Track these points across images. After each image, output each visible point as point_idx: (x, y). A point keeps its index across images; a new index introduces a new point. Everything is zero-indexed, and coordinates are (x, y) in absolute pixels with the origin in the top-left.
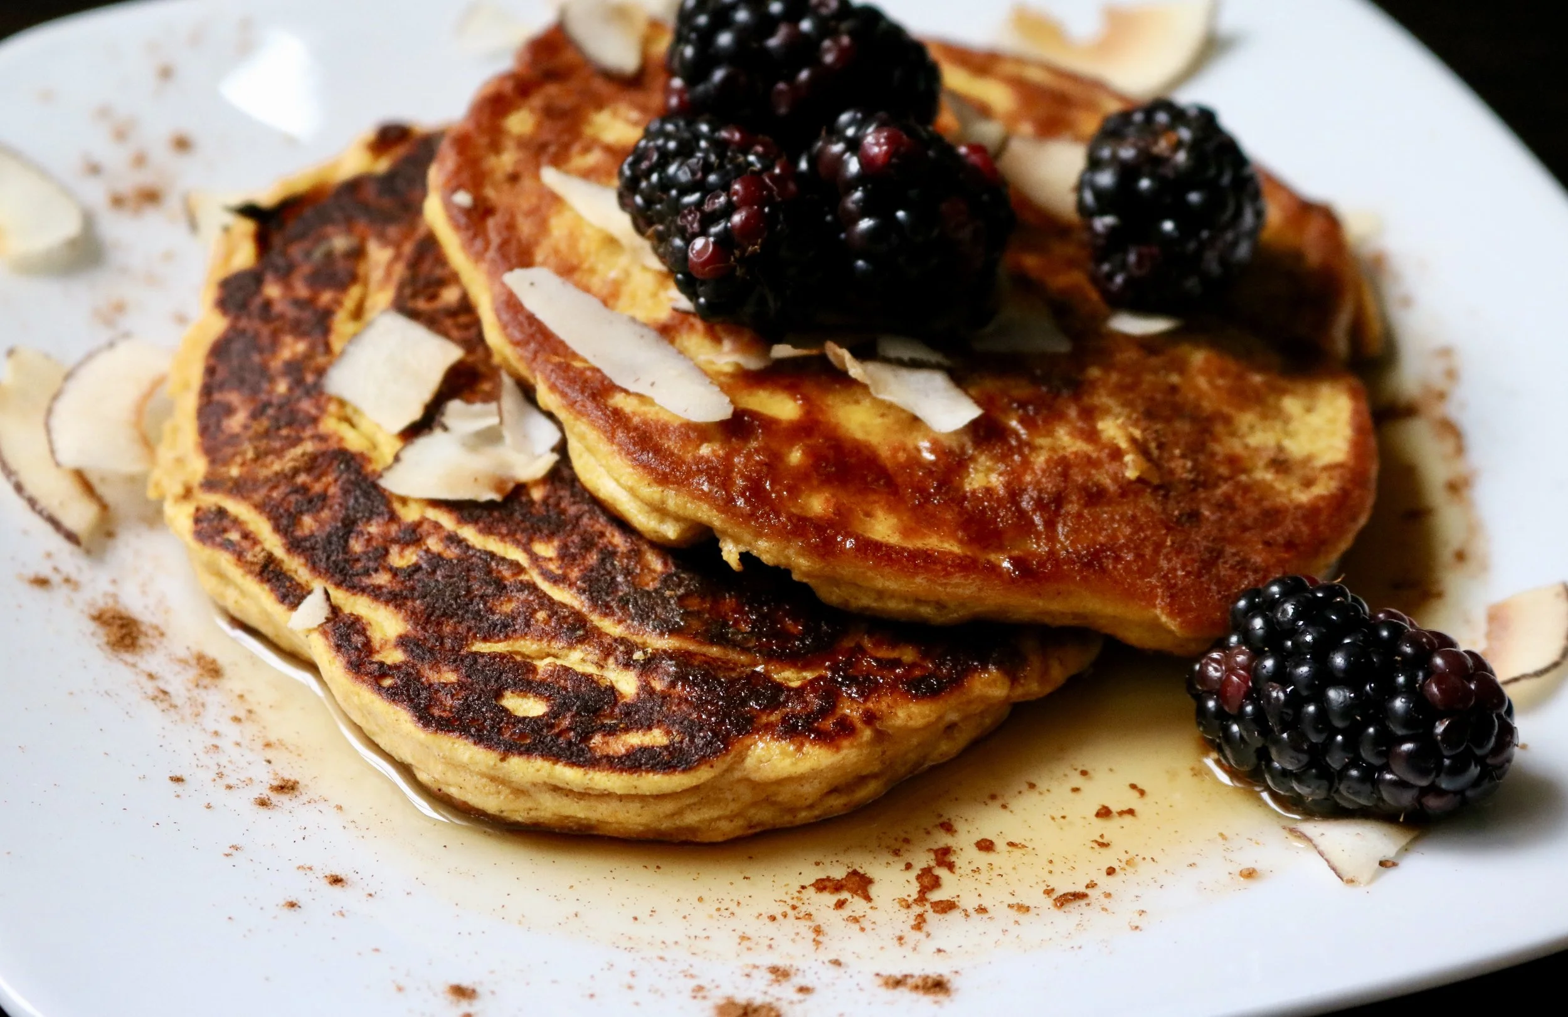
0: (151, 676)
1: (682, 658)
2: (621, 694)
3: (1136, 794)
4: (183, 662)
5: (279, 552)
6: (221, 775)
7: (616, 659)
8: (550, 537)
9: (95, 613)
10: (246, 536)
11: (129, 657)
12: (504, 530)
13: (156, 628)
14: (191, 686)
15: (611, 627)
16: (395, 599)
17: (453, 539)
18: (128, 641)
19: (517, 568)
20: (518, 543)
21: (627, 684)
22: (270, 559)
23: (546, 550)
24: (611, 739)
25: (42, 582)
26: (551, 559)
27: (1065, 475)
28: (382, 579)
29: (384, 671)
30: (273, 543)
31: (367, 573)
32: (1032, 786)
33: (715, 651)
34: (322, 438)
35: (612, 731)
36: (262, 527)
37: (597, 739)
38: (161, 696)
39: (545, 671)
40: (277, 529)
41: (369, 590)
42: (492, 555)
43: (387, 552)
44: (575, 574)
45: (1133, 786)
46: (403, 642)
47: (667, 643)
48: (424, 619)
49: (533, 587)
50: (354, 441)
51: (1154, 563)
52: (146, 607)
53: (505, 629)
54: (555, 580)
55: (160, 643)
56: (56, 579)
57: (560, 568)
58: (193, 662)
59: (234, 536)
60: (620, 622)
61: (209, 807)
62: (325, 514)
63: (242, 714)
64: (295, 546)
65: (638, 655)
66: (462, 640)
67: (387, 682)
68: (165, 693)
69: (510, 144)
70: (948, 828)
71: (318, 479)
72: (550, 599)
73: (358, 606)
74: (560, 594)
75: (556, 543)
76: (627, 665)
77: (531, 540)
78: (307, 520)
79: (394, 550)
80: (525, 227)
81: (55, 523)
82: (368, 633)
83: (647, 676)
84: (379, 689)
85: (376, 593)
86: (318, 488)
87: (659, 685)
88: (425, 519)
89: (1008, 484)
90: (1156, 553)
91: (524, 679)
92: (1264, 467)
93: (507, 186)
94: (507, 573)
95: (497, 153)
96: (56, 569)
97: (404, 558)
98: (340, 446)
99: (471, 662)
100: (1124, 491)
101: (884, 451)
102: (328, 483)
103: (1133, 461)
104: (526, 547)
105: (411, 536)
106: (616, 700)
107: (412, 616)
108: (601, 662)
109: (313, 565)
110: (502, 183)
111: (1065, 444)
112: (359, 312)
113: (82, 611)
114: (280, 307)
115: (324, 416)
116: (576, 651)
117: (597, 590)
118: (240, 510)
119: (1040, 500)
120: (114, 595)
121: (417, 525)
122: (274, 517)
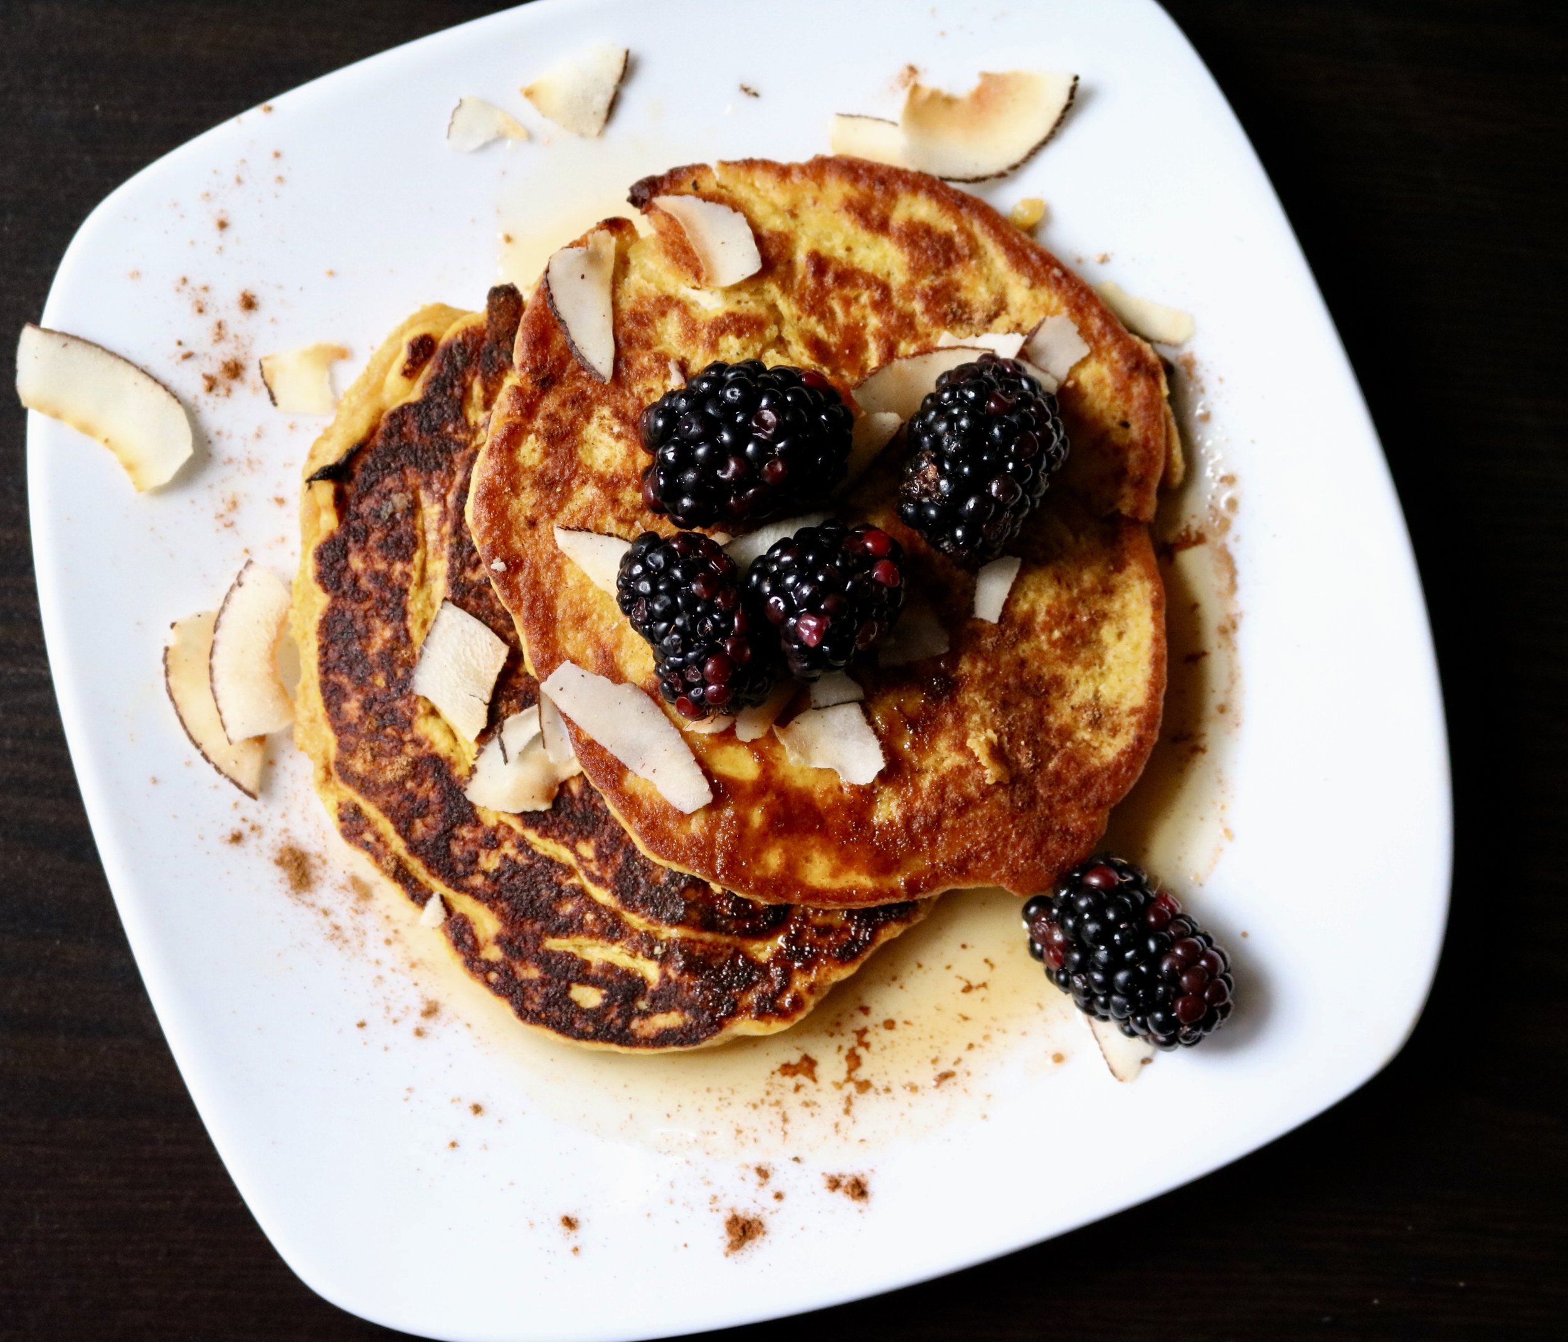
0: (326, 913)
1: (685, 946)
2: (648, 982)
3: (987, 966)
4: (344, 888)
5: (404, 853)
6: (388, 1008)
7: (643, 955)
8: (586, 839)
9: (277, 856)
10: (378, 838)
11: (307, 897)
12: (556, 833)
13: (319, 856)
14: (352, 913)
15: (636, 921)
16: (490, 899)
17: (523, 845)
18: (304, 881)
19: (570, 872)
20: (566, 844)
21: (651, 971)
22: (398, 860)
23: (587, 850)
24: (645, 1023)
25: (237, 838)
26: (591, 861)
27: (942, 798)
28: (478, 881)
29: (490, 966)
30: (398, 845)
31: (466, 876)
32: (920, 966)
33: (708, 937)
34: (417, 743)
35: (645, 1015)
36: (386, 826)
37: (635, 1024)
38: (337, 933)
39: (597, 967)
40: (398, 831)
41: (470, 891)
42: (550, 861)
43: (477, 855)
44: (609, 876)
45: (986, 961)
46: (499, 940)
47: (675, 933)
48: (513, 919)
49: (582, 892)
50: (442, 745)
51: (1004, 856)
52: (309, 836)
53: (567, 928)
54: (598, 881)
55: (325, 872)
56: (245, 829)
57: (599, 869)
58: (350, 887)
59: (369, 837)
60: (643, 916)
61: (386, 1049)
62: (429, 820)
63: (391, 936)
64: (413, 849)
65: (657, 950)
66: (539, 939)
67: (493, 976)
68: (337, 928)
69: (526, 482)
70: (865, 1010)
71: (420, 785)
72: (595, 902)
73: (464, 904)
74: (603, 896)
75: (593, 843)
76: (651, 957)
77: (575, 841)
78: (418, 824)
79: (483, 854)
80: (547, 579)
81: (239, 786)
82: (476, 932)
83: (665, 967)
84: (487, 983)
85: (474, 893)
86: (421, 794)
87: (673, 974)
88: (500, 823)
89: (904, 814)
90: (1005, 846)
91: (583, 973)
92: (1085, 728)
93: (528, 533)
94: (562, 879)
95: (517, 496)
96: (244, 820)
97: (490, 862)
98: (432, 751)
99: (546, 960)
100: (984, 796)
101: (818, 795)
102: (428, 790)
103: (991, 774)
104: (573, 849)
105: (493, 841)
106: (646, 988)
107: (503, 916)
108: (633, 956)
109: (428, 866)
110: (525, 530)
111: (944, 756)
112: (423, 581)
113: (269, 858)
114: (365, 584)
115: (416, 718)
116: (616, 948)
117: (625, 891)
118: (370, 810)
119: (926, 824)
120: (286, 831)
121: (496, 830)
122: (395, 821)
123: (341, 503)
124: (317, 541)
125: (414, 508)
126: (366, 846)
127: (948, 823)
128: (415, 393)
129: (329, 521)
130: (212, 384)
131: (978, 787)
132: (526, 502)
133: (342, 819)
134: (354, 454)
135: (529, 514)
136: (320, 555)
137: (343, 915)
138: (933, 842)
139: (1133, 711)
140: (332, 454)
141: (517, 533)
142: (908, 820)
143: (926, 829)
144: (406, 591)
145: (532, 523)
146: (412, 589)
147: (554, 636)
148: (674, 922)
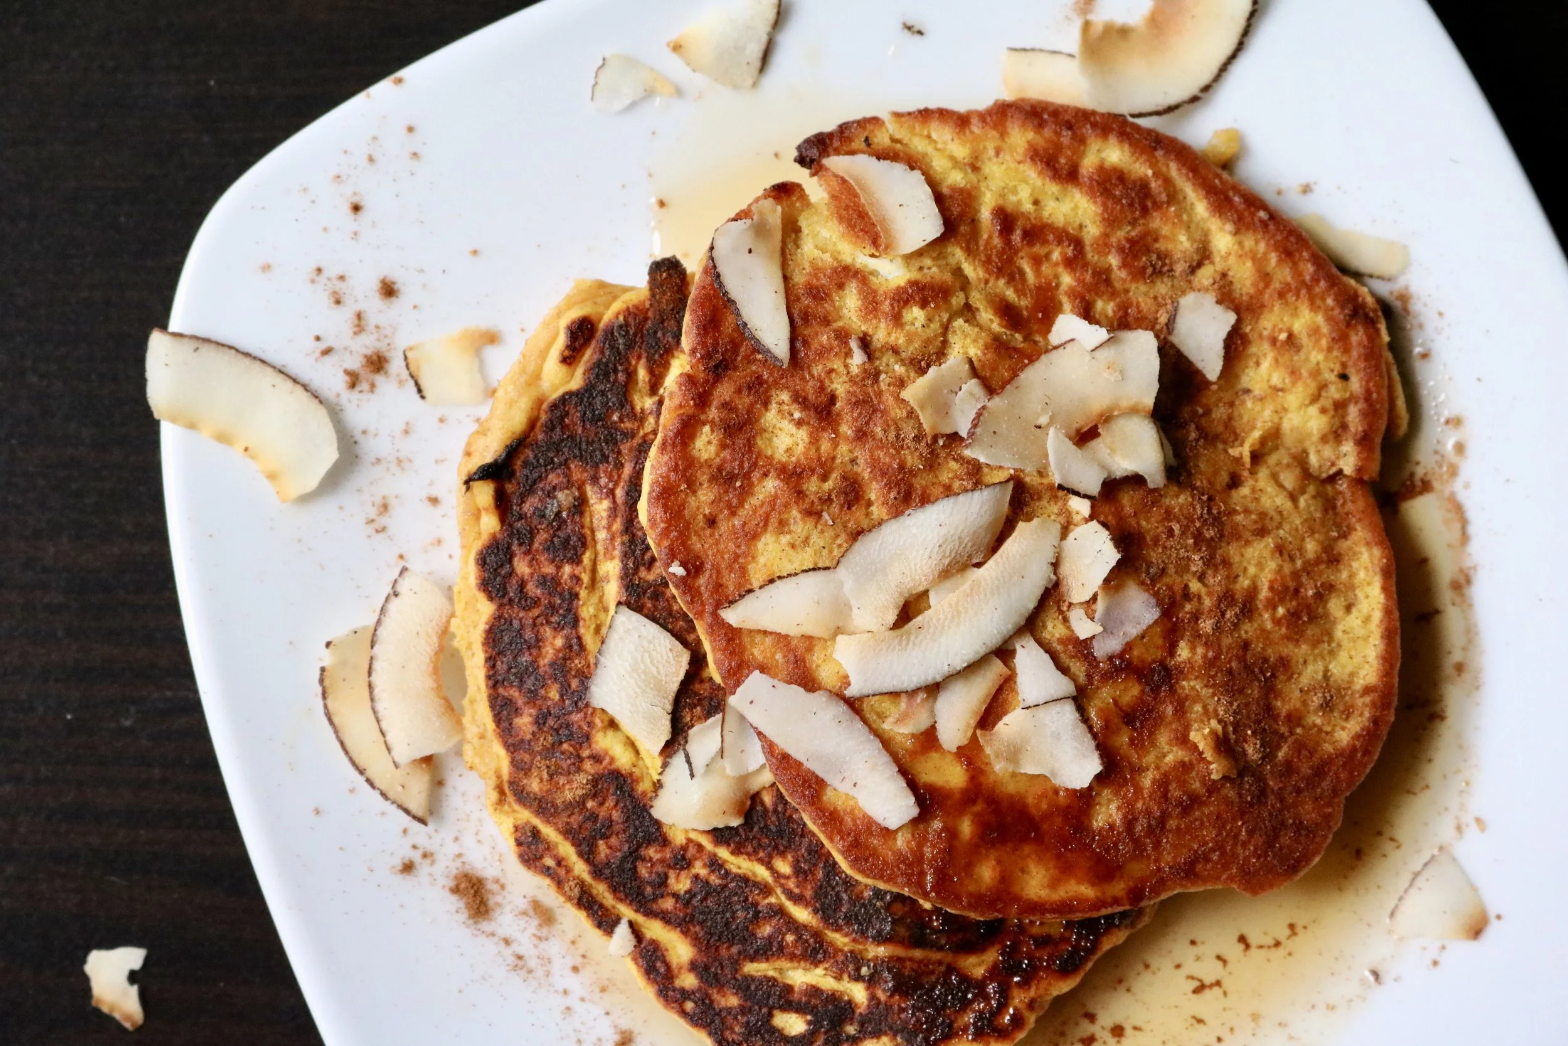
0: (507, 942)
1: (895, 964)
2: (856, 1005)
3: (1220, 964)
4: (524, 913)
5: (587, 877)
6: (579, 1042)
7: (849, 976)
8: (782, 854)
9: (452, 884)
10: (559, 863)
11: (486, 926)
12: (750, 849)
13: (497, 881)
14: (536, 940)
15: (840, 940)
16: (681, 923)
17: (715, 864)
18: (483, 909)
19: (766, 890)
20: (761, 861)
21: (858, 993)
22: (582, 884)
23: (784, 866)
25: (408, 867)
26: (788, 878)
27: (1165, 795)
28: (668, 904)
29: (685, 994)
30: (580, 868)
31: (655, 899)
32: (1147, 966)
33: (918, 954)
34: (596, 758)
36: (567, 850)
38: (520, 963)
39: (800, 992)
40: (580, 854)
41: (661, 915)
42: (745, 879)
43: (666, 877)
44: (809, 893)
45: (1219, 958)
46: (693, 966)
47: (881, 951)
48: (707, 944)
49: (780, 911)
50: (623, 759)
51: (1234, 855)
52: (485, 860)
53: (766, 951)
54: (797, 899)
55: (504, 897)
56: (416, 856)
57: (798, 887)
58: (531, 912)
59: (549, 862)
60: (846, 935)
62: (613, 841)
63: (578, 961)
64: (597, 872)
65: (864, 971)
66: (736, 964)
67: (689, 1006)
68: (520, 957)
69: (703, 477)
70: (1091, 1017)
71: (601, 804)
72: (795, 922)
73: (655, 930)
74: (802, 914)
75: (789, 857)
76: (858, 978)
77: (770, 857)
78: (602, 845)
79: (672, 874)
81: (407, 811)
82: (668, 958)
83: (874, 989)
84: (683, 1013)
85: (666, 918)
86: (603, 813)
87: (882, 996)
88: (689, 840)
89: (1125, 817)
90: (1235, 845)
91: (786, 999)
92: (1316, 712)
93: (708, 532)
94: (759, 898)
95: (694, 492)
96: (414, 847)
97: (681, 884)
98: (612, 767)
99: (746, 986)
100: (1210, 792)
101: (1030, 800)
102: (611, 810)
103: (1216, 769)
104: (769, 866)
105: (682, 861)
106: (853, 1012)
107: (696, 941)
108: (838, 978)
109: (614, 890)
110: (704, 529)
111: (1165, 750)
112: (594, 582)
113: (444, 887)
114: (533, 590)
115: (594, 732)
116: (820, 971)
117: (827, 910)
118: (549, 832)
119: (1149, 825)
120: (460, 855)
121: (685, 848)
122: (576, 844)
123: (502, 504)
124: (478, 545)
125: (580, 505)
126: (547, 871)
127: (1172, 824)
128: (577, 382)
129: (490, 523)
130: (354, 380)
131: (1203, 783)
132: (704, 498)
133: (519, 843)
134: (514, 449)
135: (707, 511)
136: (482, 561)
137: (525, 943)
138: (1157, 844)
139: (1367, 690)
140: (490, 450)
141: (697, 534)
142: (1130, 824)
143: (1150, 831)
144: (577, 595)
145: (712, 522)
146: (583, 594)
147: (741, 643)
148: (881, 939)
